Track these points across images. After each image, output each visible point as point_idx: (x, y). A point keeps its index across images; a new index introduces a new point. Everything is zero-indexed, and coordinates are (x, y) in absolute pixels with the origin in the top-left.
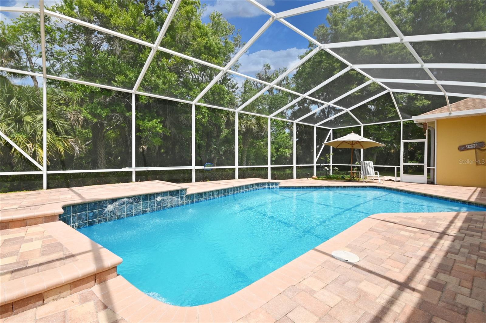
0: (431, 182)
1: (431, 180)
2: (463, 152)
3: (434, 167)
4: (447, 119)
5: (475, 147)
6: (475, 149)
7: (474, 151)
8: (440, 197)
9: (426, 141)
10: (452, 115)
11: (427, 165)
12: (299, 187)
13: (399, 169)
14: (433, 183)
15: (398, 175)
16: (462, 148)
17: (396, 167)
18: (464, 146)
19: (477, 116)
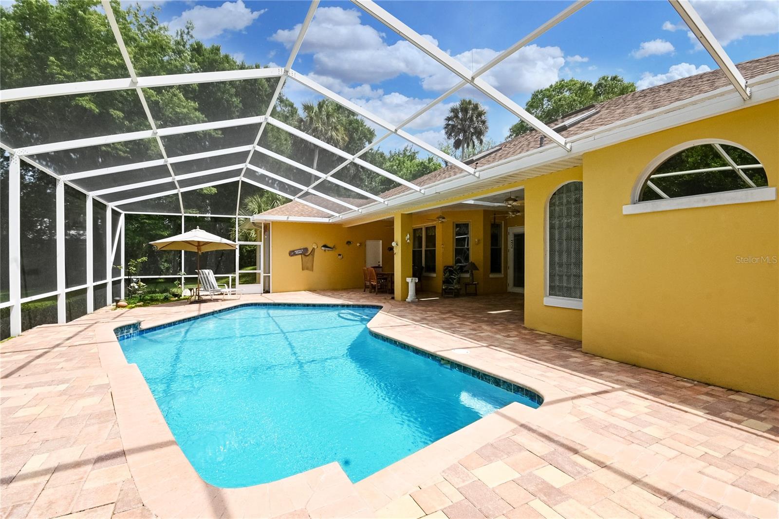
0: (267, 291)
1: (267, 289)
2: (292, 257)
3: (270, 273)
4: (285, 222)
5: (301, 252)
6: (301, 254)
7: (300, 256)
8: (322, 305)
9: (262, 244)
10: (289, 219)
11: (263, 272)
12: (169, 324)
13: (234, 280)
14: (268, 292)
15: (234, 285)
16: (292, 253)
17: (230, 276)
18: (293, 251)
19: (307, 223)
